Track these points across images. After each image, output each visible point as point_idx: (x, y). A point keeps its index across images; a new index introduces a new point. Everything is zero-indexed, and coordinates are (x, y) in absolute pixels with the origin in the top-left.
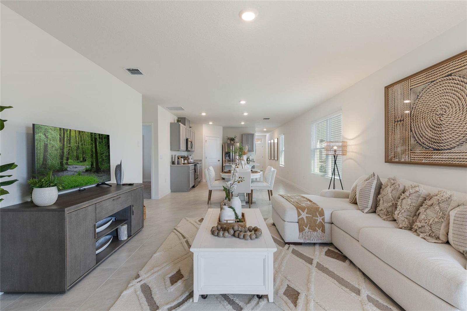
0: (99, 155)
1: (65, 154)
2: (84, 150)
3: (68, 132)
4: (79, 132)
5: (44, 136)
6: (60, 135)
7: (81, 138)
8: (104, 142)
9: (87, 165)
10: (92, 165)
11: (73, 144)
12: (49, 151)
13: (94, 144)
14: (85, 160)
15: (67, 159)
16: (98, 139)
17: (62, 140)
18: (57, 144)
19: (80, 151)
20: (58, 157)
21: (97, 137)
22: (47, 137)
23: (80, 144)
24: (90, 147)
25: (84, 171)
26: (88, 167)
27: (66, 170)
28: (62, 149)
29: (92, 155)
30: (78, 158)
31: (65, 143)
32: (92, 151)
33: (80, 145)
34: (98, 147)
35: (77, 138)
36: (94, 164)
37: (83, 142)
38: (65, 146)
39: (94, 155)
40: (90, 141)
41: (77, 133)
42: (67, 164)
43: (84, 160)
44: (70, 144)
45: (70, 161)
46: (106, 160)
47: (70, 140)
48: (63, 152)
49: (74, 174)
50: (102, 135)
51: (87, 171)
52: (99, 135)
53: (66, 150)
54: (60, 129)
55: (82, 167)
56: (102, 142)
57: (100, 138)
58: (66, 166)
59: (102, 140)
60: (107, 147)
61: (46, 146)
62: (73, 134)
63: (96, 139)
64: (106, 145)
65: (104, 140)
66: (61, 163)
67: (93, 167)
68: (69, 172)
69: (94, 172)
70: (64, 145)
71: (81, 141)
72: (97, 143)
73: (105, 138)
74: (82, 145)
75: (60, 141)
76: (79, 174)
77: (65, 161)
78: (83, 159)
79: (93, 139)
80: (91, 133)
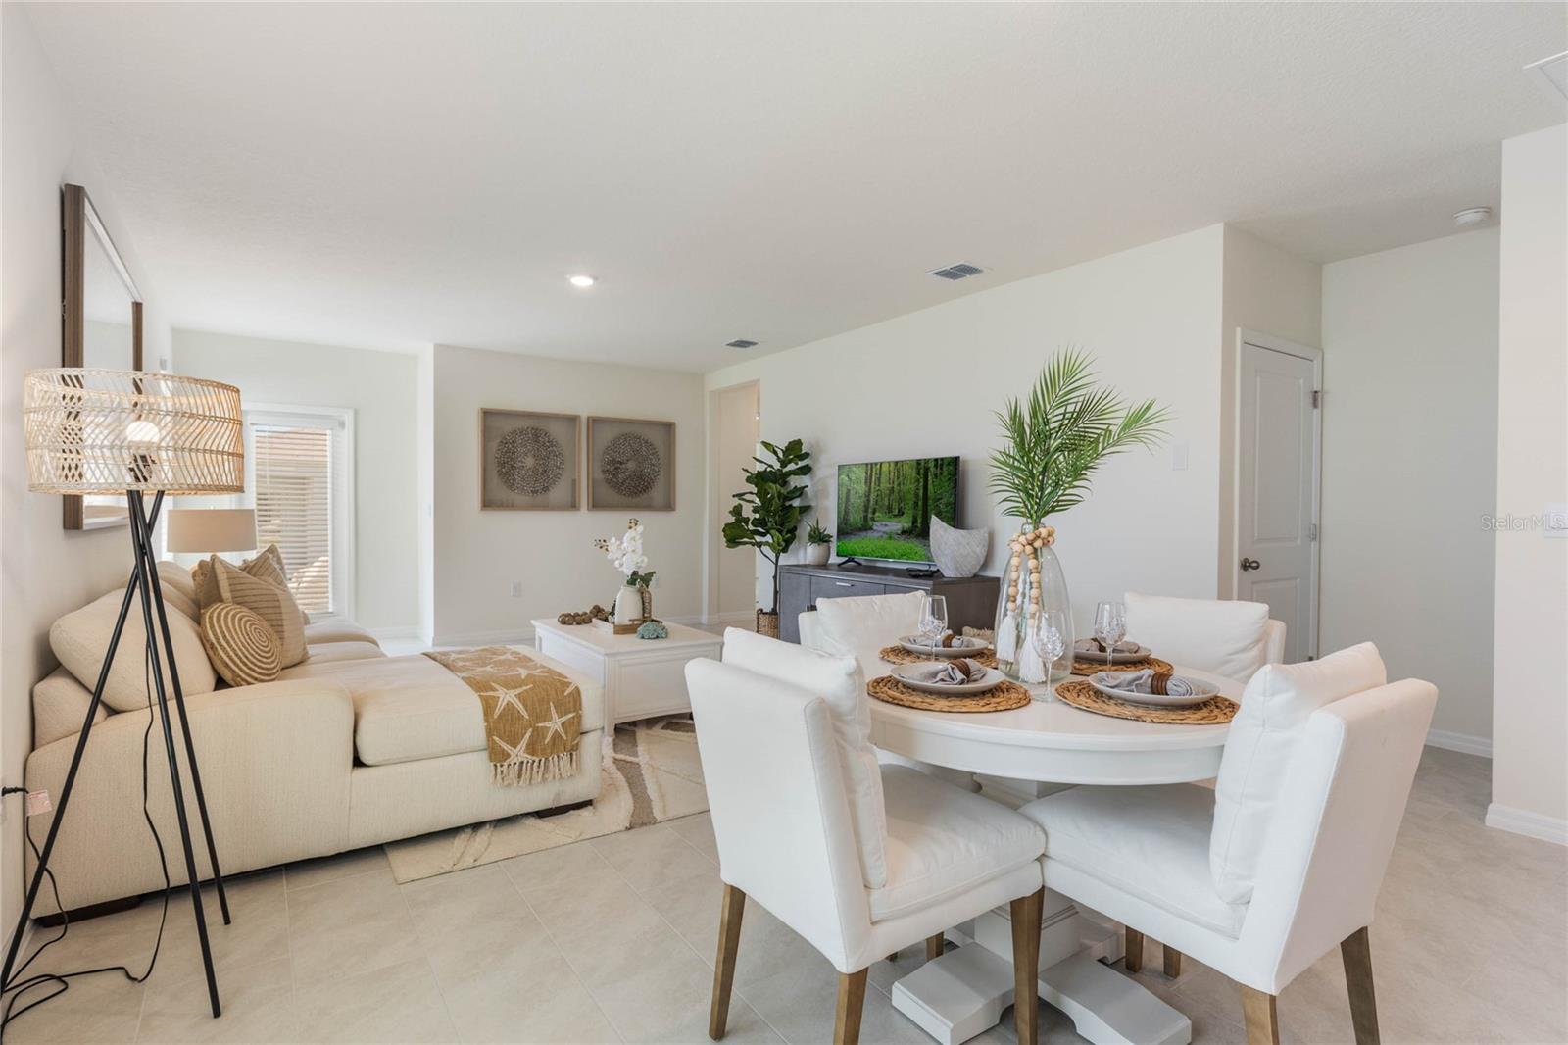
0: (930, 502)
1: (872, 502)
2: (901, 494)
3: (878, 466)
4: (896, 463)
5: (846, 479)
6: (867, 473)
7: (898, 472)
8: (945, 474)
9: (905, 523)
10: (915, 522)
11: (885, 485)
12: (852, 500)
13: (921, 480)
14: (903, 513)
15: (874, 513)
16: (932, 469)
17: (868, 481)
18: (862, 488)
19: (895, 496)
20: (862, 508)
21: (932, 464)
22: (850, 479)
23: (896, 483)
24: (913, 487)
25: (899, 532)
26: (908, 525)
27: (871, 529)
28: (868, 495)
29: (916, 504)
30: (890, 509)
31: (873, 484)
32: (917, 495)
33: (895, 486)
34: (930, 487)
35: (892, 474)
36: (919, 521)
37: (901, 478)
38: (873, 490)
39: (920, 503)
40: (914, 475)
41: (892, 465)
42: (873, 519)
43: (901, 513)
44: (879, 486)
45: (877, 514)
46: (946, 512)
47: (879, 479)
48: (869, 501)
49: (882, 537)
50: (942, 459)
51: (903, 532)
52: (936, 460)
53: (873, 497)
54: (867, 464)
55: (896, 526)
56: (941, 474)
57: (936, 466)
58: (871, 523)
59: (941, 468)
60: (952, 485)
61: (848, 491)
62: (885, 468)
63: (927, 469)
64: (949, 479)
65: (945, 468)
66: (866, 517)
67: (917, 527)
68: (876, 535)
69: (918, 536)
70: (870, 489)
71: (898, 478)
72: (930, 478)
73: (949, 464)
74: (899, 485)
75: (866, 483)
76: (890, 538)
77: (870, 515)
78: (899, 511)
79: (922, 471)
80: (918, 462)
